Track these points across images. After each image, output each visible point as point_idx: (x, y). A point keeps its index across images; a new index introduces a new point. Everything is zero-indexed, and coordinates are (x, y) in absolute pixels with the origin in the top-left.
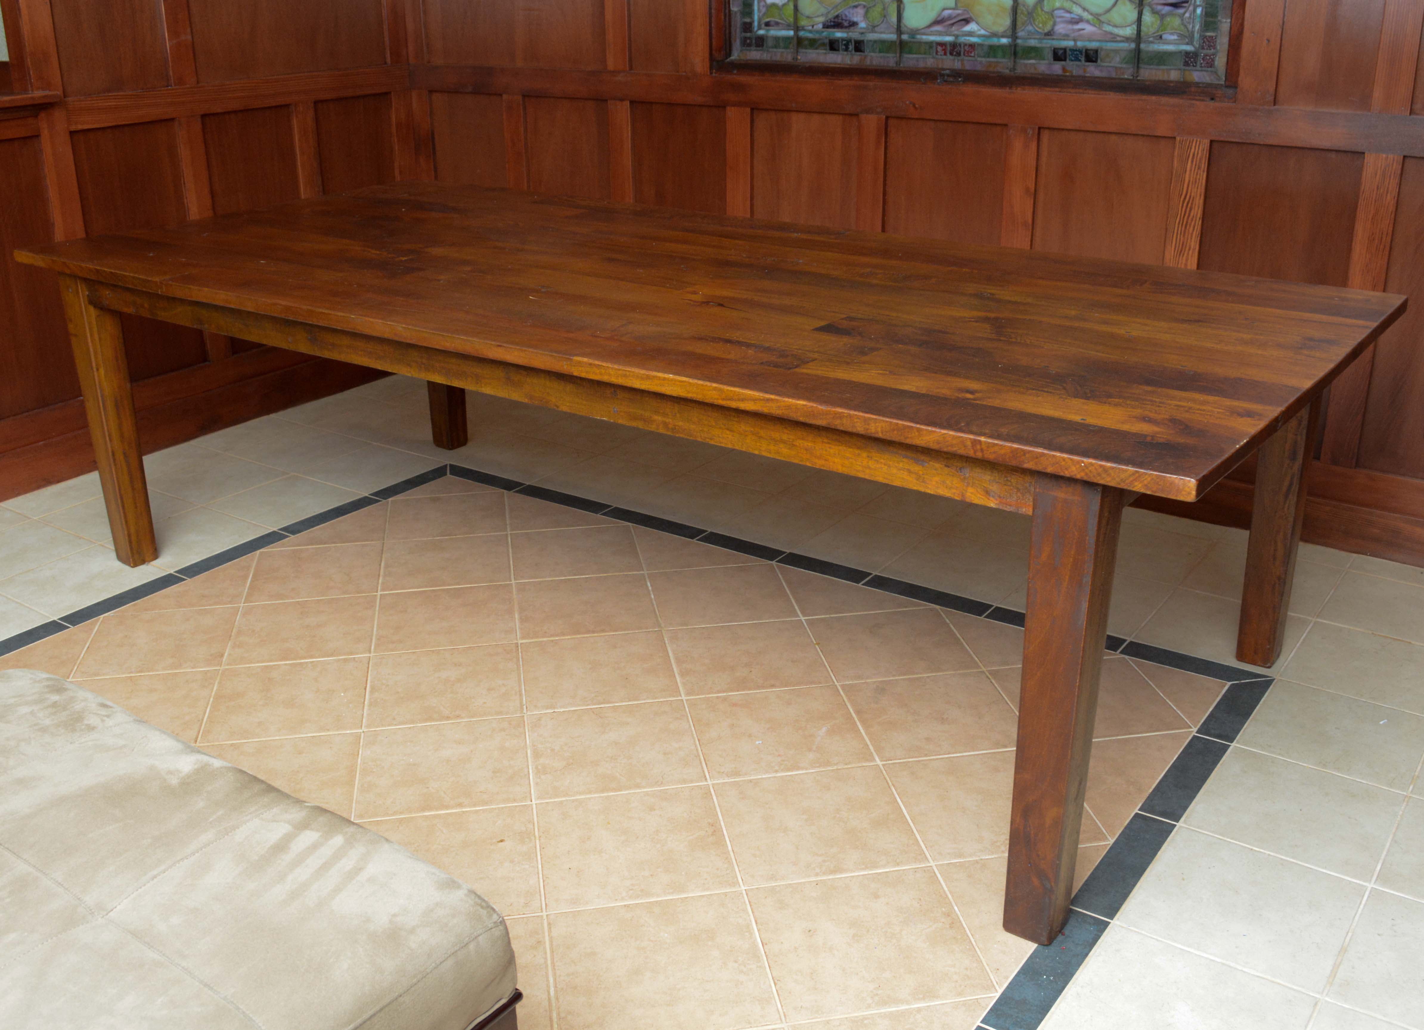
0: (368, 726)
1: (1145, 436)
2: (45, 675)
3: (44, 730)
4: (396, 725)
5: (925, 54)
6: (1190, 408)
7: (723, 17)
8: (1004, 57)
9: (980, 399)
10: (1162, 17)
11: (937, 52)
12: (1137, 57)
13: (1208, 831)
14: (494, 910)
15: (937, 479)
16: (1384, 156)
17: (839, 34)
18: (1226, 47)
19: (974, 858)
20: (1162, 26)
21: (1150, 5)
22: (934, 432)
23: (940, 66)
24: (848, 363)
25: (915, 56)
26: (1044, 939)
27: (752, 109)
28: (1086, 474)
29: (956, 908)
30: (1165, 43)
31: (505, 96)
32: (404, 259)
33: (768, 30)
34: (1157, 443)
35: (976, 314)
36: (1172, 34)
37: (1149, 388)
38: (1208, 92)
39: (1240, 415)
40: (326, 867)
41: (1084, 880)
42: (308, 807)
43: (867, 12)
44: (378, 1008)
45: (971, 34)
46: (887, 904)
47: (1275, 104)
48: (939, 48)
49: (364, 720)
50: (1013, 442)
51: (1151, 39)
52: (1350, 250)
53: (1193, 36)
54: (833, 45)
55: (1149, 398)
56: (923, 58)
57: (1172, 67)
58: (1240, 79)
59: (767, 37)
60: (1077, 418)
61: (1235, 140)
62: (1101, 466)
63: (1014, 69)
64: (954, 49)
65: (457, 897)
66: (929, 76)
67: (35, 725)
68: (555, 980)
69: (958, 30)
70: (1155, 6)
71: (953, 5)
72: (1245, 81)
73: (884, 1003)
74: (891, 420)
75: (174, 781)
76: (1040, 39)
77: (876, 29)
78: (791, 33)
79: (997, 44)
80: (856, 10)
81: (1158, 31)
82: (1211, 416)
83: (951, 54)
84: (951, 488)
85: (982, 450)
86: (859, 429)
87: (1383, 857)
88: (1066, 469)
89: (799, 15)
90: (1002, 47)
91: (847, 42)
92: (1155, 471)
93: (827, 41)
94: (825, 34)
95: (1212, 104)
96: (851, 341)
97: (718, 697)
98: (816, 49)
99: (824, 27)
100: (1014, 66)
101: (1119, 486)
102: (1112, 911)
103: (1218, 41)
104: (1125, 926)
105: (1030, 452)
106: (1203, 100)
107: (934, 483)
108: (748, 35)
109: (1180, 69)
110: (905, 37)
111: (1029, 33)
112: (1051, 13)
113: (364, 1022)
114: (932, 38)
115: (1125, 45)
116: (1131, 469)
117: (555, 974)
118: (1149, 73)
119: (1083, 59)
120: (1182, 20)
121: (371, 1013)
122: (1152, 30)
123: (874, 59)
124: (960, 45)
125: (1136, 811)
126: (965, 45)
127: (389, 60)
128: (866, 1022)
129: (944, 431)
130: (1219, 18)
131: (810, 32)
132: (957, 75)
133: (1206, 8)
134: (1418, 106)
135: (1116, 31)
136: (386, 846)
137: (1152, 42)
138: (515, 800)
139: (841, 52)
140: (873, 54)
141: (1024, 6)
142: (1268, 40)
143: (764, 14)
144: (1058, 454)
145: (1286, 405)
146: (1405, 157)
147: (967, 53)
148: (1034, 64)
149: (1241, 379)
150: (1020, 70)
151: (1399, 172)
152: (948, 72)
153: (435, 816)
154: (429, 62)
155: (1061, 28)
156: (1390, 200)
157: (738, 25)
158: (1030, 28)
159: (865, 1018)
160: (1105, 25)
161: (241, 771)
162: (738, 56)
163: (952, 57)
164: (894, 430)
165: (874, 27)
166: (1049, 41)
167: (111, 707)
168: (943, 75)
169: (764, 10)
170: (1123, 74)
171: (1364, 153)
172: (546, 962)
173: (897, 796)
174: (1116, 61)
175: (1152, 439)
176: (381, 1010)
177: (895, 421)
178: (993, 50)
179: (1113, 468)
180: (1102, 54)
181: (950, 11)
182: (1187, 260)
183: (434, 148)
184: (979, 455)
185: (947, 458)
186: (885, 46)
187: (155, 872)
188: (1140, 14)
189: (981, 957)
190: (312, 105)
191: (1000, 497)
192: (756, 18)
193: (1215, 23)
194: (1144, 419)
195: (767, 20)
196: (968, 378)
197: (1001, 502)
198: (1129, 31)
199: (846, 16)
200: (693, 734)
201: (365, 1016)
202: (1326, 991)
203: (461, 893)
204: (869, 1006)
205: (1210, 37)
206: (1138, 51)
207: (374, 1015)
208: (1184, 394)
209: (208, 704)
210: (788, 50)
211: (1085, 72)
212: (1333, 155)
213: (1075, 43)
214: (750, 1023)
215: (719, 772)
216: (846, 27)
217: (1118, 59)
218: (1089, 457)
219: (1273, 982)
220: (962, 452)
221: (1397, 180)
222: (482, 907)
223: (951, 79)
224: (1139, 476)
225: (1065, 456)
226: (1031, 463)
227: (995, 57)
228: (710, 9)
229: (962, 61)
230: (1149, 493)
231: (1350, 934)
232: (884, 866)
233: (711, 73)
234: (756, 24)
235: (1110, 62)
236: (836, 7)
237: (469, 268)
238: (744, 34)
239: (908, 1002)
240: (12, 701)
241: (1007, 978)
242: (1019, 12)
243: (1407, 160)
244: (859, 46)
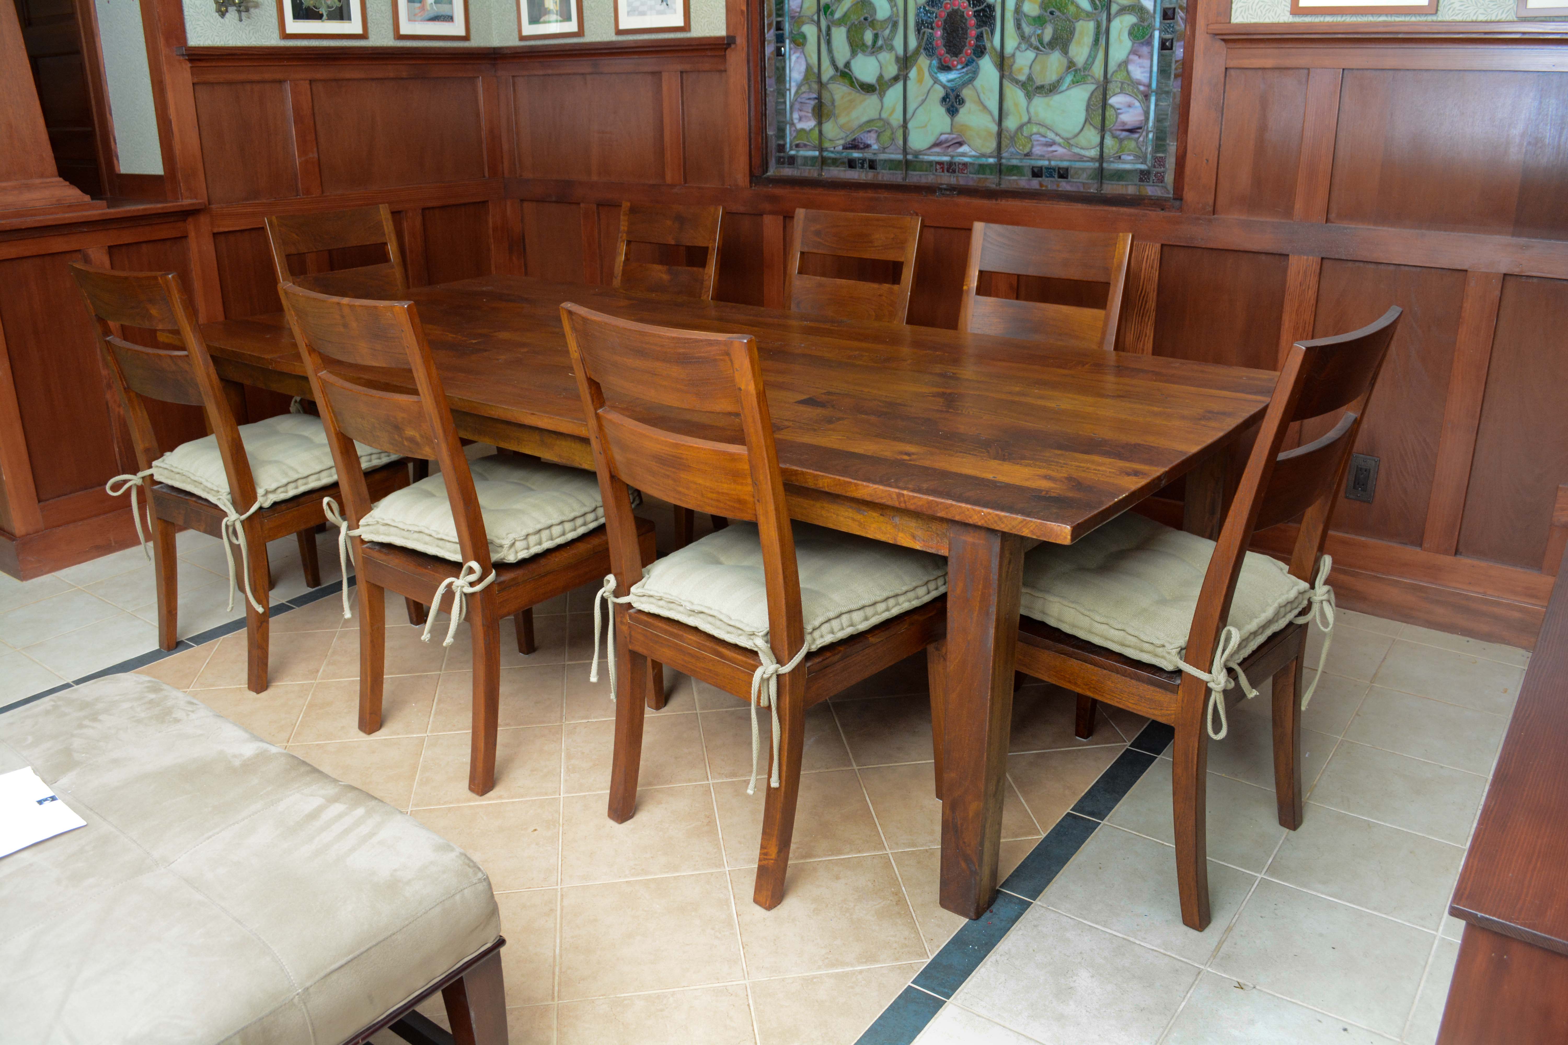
0: (432, 731)
1: (1041, 491)
2: (147, 678)
3: (139, 721)
4: (455, 731)
5: (926, 171)
6: (1088, 468)
7: (760, 140)
8: (991, 174)
9: (914, 460)
10: (1121, 141)
11: (936, 170)
12: (1101, 174)
13: (1128, 828)
14: (479, 869)
15: (874, 525)
16: (1305, 257)
17: (856, 155)
18: (1173, 166)
19: (925, 848)
20: (1121, 149)
21: (1110, 130)
22: (868, 486)
23: (939, 182)
24: (815, 430)
25: (917, 173)
26: (972, 914)
27: (785, 217)
28: (986, 522)
29: (903, 888)
30: (1122, 163)
31: (582, 205)
32: (474, 341)
33: (798, 151)
34: (1050, 497)
35: (935, 390)
36: (1128, 155)
37: (1059, 452)
38: (1158, 204)
39: (1128, 474)
40: (346, 832)
41: (1016, 867)
42: (341, 785)
43: (878, 136)
44: (374, 943)
45: (963, 155)
46: (846, 884)
47: (1214, 214)
48: (938, 167)
49: (429, 726)
50: (929, 495)
51: (1112, 159)
52: (1278, 337)
53: (1146, 157)
54: (852, 164)
55: (1056, 460)
56: (926, 175)
57: (1130, 183)
58: (1184, 192)
59: (797, 156)
60: (990, 476)
61: (1182, 244)
62: (997, 515)
63: (1000, 184)
64: (950, 167)
65: (450, 859)
66: (931, 189)
67: (133, 717)
68: (561, 941)
69: (953, 151)
70: (1114, 132)
71: (949, 130)
72: (1189, 195)
73: (833, 965)
74: (835, 476)
75: (237, 763)
76: (1021, 159)
77: (886, 150)
78: (817, 153)
79: (986, 163)
80: (869, 134)
81: (1117, 152)
82: (1103, 475)
83: (948, 171)
84: (885, 533)
85: (905, 502)
86: (810, 484)
87: (1275, 852)
88: (970, 517)
89: (823, 138)
90: (990, 166)
91: (863, 160)
92: (1038, 519)
93: (846, 160)
94: (844, 154)
95: (1162, 212)
96: (824, 412)
97: (726, 712)
98: (837, 167)
99: (843, 149)
100: (1000, 181)
101: (1011, 532)
102: (1035, 893)
103: (1167, 162)
104: (1045, 906)
105: (941, 503)
106: (1155, 211)
107: (872, 529)
108: (782, 154)
109: (1136, 185)
110: (910, 157)
111: (1012, 153)
112: (1029, 138)
113: (362, 954)
114: (932, 158)
115: (1090, 165)
116: (1020, 517)
117: (561, 936)
118: (1111, 188)
119: (1056, 176)
120: (1137, 143)
121: (368, 946)
122: (1112, 152)
123: (885, 176)
124: (955, 163)
125: (1069, 811)
126: (959, 164)
127: (487, 175)
128: (815, 980)
129: (876, 486)
130: (1168, 142)
131: (832, 152)
132: (952, 188)
133: (1157, 133)
134: (1333, 216)
135: (1083, 152)
136: (399, 817)
137: (1113, 162)
138: (546, 794)
139: (858, 169)
140: (883, 171)
141: (1007, 131)
142: (1207, 160)
143: (795, 137)
144: (963, 505)
145: (1171, 466)
146: (1322, 259)
147: (961, 171)
148: (1016, 180)
149: (1139, 445)
150: (1004, 186)
151: (1318, 271)
152: (944, 186)
153: (478, 806)
154: (521, 176)
155: (1038, 150)
156: (1311, 294)
157: (774, 146)
158: (1012, 149)
159: (814, 977)
160: (1074, 148)
161: (293, 757)
162: (774, 172)
163: (948, 174)
164: (837, 485)
165: (884, 148)
166: (1029, 161)
167: (196, 704)
168: (940, 189)
169: (794, 134)
170: (1090, 188)
171: (1288, 255)
172: (555, 926)
173: (866, 795)
174: (1083, 178)
175: (1047, 494)
176: (377, 944)
177: (838, 477)
178: (982, 168)
179: (1006, 517)
180: (1071, 172)
181: (946, 136)
182: (1144, 345)
183: (525, 249)
184: (903, 505)
185: (882, 509)
186: (893, 165)
187: (210, 834)
188: (1103, 138)
189: (919, 929)
190: (420, 211)
191: (924, 541)
192: (788, 140)
193: (1164, 145)
194: (1046, 477)
195: (797, 142)
196: (911, 443)
197: (924, 545)
198: (1094, 153)
199: (862, 139)
200: (702, 742)
201: (363, 949)
202: (1209, 963)
203: (453, 855)
204: (819, 968)
205: (1160, 157)
206: (1101, 170)
207: (370, 948)
208: (1086, 457)
209: (301, 711)
210: (814, 168)
211: (1058, 186)
212: (1263, 257)
213: (1050, 163)
214: (718, 979)
215: (719, 774)
216: (862, 149)
217: (1085, 175)
218: (988, 507)
219: (1165, 954)
220: (889, 503)
221: (1317, 278)
222: (469, 866)
223: (948, 193)
224: (1026, 523)
225: (969, 506)
226: (943, 513)
227: (984, 174)
228: (750, 133)
229: (957, 177)
230: (1034, 537)
231: (1237, 916)
232: (848, 853)
233: (751, 187)
234: (788, 146)
235: (1079, 178)
236: (853, 132)
237: (525, 350)
238: (778, 154)
239: (852, 965)
240: (117, 698)
241: (939, 946)
242: (1003, 136)
243: (1325, 261)
244: (872, 165)
